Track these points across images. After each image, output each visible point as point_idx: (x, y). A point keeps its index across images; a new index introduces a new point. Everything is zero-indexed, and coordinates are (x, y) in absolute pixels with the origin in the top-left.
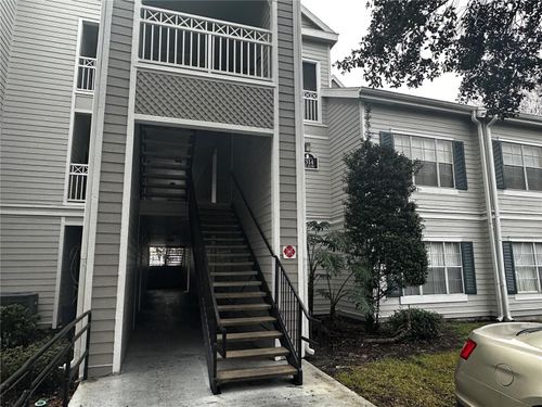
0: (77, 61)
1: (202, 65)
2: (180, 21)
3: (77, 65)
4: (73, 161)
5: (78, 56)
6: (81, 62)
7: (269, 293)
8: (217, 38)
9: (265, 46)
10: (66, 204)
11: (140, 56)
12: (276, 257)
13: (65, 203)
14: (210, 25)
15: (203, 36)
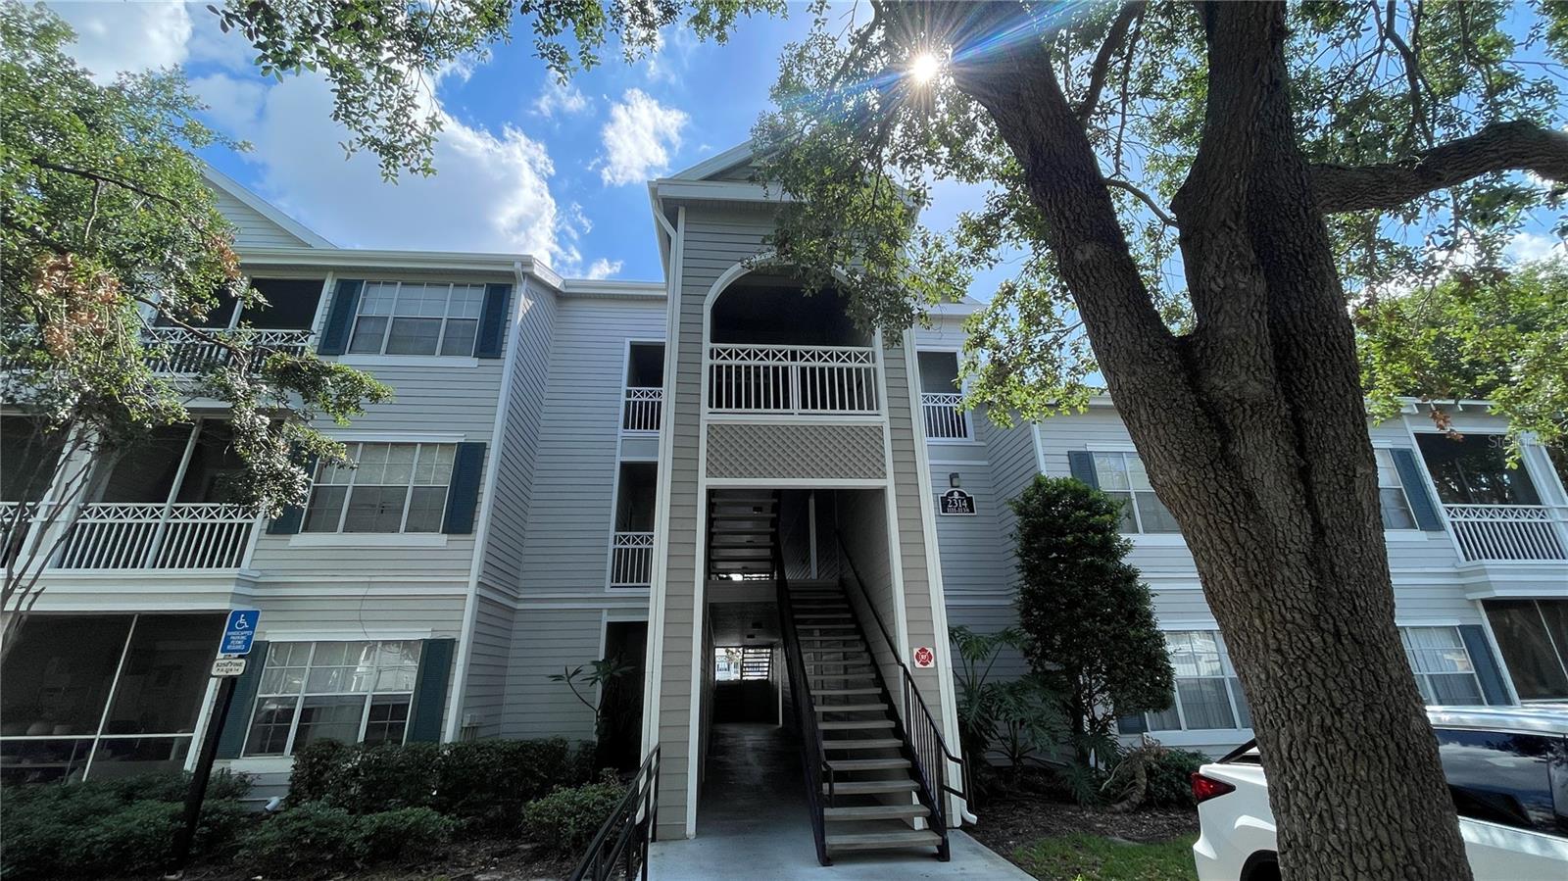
0: (624, 393)
1: (786, 406)
2: (756, 355)
3: (623, 398)
4: (617, 530)
5: (624, 387)
6: (629, 393)
7: (899, 723)
8: (803, 370)
9: (867, 370)
10: (609, 591)
11: (711, 406)
12: (903, 666)
13: (608, 589)
14: (794, 353)
15: (785, 369)
